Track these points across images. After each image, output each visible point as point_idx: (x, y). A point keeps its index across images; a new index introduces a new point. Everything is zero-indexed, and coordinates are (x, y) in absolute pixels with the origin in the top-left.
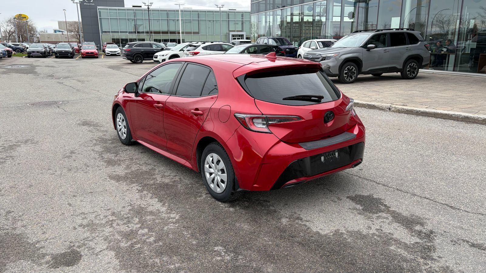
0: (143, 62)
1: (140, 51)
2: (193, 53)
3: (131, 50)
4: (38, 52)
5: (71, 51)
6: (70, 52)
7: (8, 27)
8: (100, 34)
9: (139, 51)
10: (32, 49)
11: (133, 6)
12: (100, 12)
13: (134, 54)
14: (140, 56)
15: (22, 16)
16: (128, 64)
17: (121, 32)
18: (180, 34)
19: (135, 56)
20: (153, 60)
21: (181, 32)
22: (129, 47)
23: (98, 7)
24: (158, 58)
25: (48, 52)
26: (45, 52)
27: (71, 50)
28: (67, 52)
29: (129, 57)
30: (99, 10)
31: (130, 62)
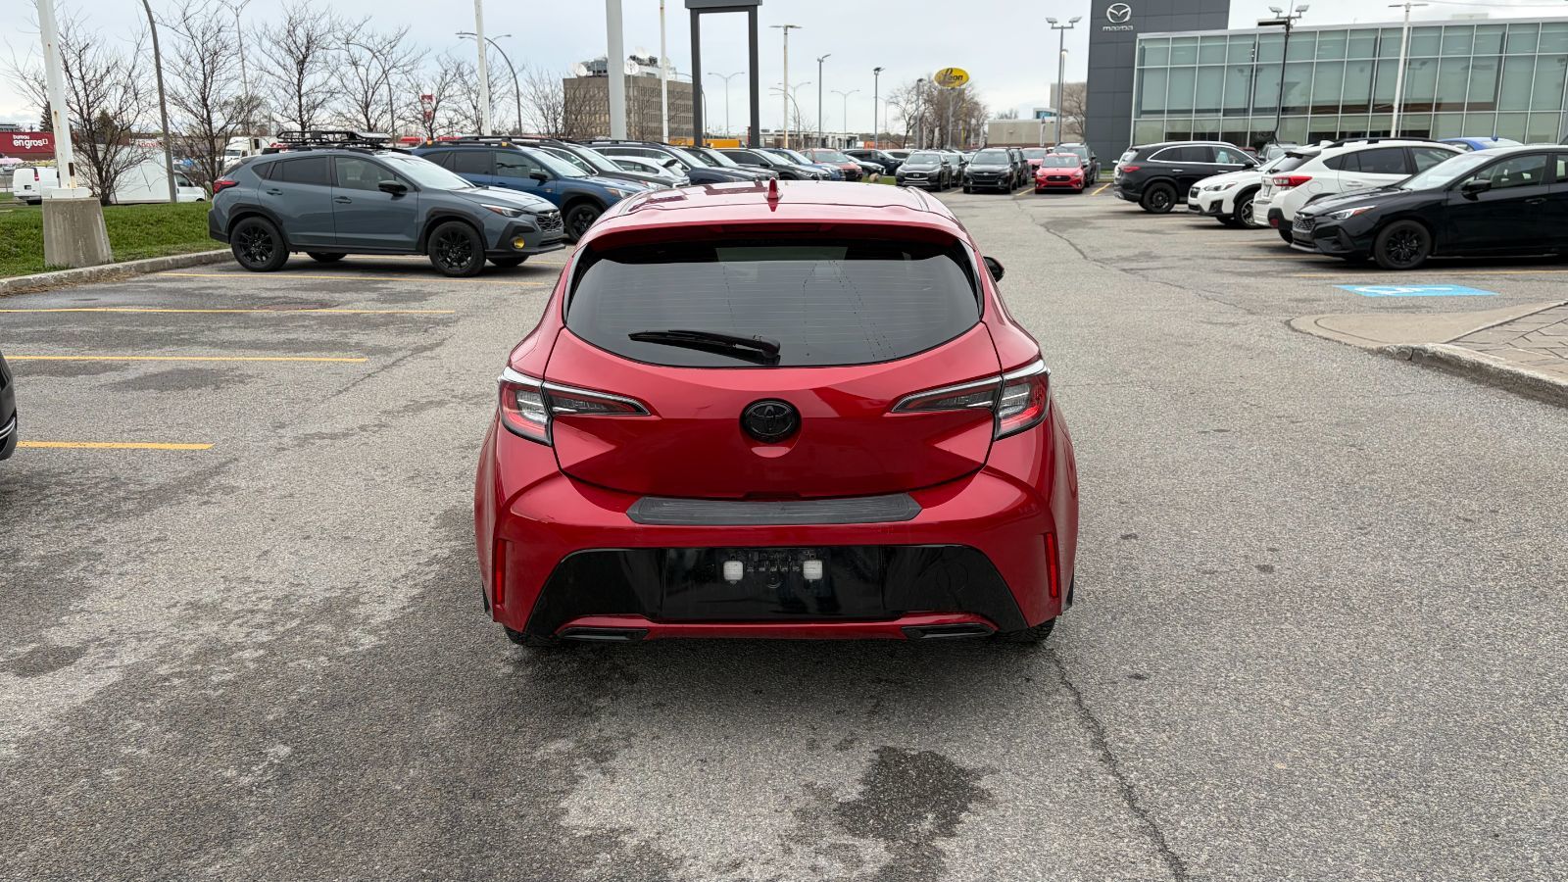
0: (1173, 210)
1: (1168, 173)
2: (1286, 182)
3: (1141, 168)
4: (922, 175)
5: (1008, 171)
6: (1006, 173)
7: (909, 106)
8: (1133, 119)
9: (1165, 173)
10: (909, 167)
11: (1260, 24)
12: (1143, 50)
13: (1147, 182)
14: (1165, 191)
15: (954, 74)
16: (1128, 216)
17: (1197, 111)
18: (1392, 111)
19: (1151, 189)
20: (1186, 202)
21: (1396, 106)
22: (1136, 159)
23: (1141, 36)
24: (1199, 195)
25: (954, 174)
26: (941, 175)
27: (1007, 169)
28: (995, 176)
29: (1130, 193)
30: (1140, 44)
31: (1137, 207)
